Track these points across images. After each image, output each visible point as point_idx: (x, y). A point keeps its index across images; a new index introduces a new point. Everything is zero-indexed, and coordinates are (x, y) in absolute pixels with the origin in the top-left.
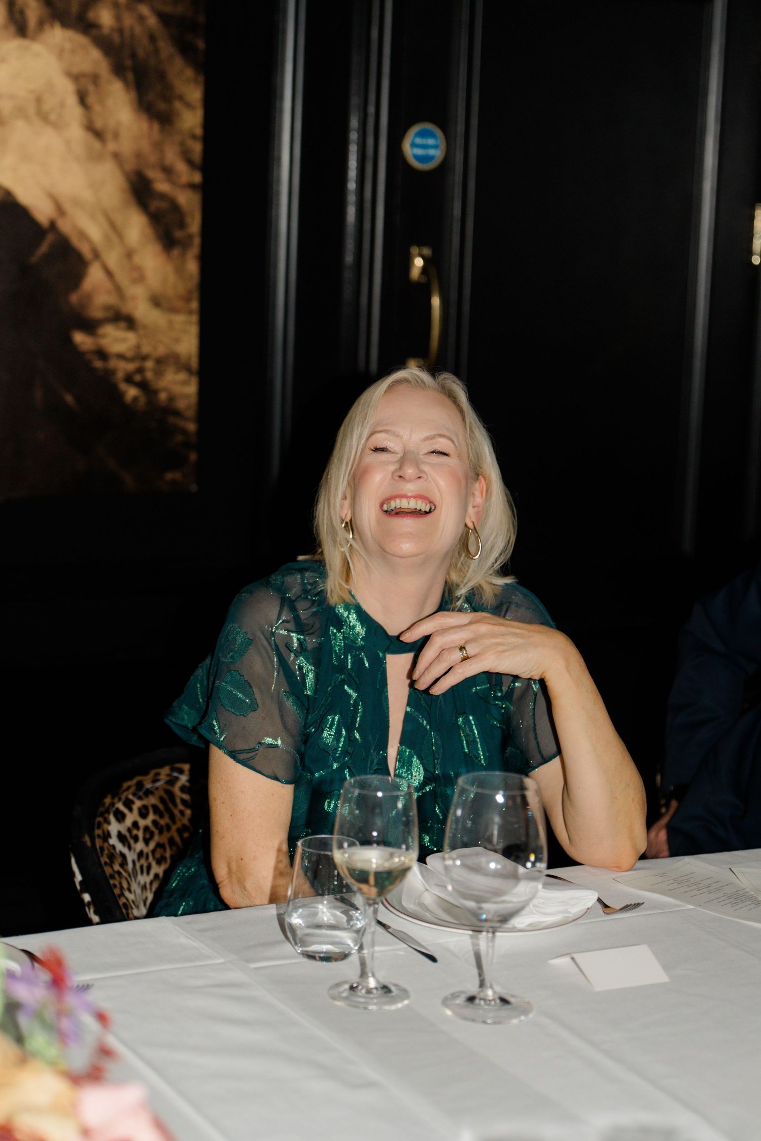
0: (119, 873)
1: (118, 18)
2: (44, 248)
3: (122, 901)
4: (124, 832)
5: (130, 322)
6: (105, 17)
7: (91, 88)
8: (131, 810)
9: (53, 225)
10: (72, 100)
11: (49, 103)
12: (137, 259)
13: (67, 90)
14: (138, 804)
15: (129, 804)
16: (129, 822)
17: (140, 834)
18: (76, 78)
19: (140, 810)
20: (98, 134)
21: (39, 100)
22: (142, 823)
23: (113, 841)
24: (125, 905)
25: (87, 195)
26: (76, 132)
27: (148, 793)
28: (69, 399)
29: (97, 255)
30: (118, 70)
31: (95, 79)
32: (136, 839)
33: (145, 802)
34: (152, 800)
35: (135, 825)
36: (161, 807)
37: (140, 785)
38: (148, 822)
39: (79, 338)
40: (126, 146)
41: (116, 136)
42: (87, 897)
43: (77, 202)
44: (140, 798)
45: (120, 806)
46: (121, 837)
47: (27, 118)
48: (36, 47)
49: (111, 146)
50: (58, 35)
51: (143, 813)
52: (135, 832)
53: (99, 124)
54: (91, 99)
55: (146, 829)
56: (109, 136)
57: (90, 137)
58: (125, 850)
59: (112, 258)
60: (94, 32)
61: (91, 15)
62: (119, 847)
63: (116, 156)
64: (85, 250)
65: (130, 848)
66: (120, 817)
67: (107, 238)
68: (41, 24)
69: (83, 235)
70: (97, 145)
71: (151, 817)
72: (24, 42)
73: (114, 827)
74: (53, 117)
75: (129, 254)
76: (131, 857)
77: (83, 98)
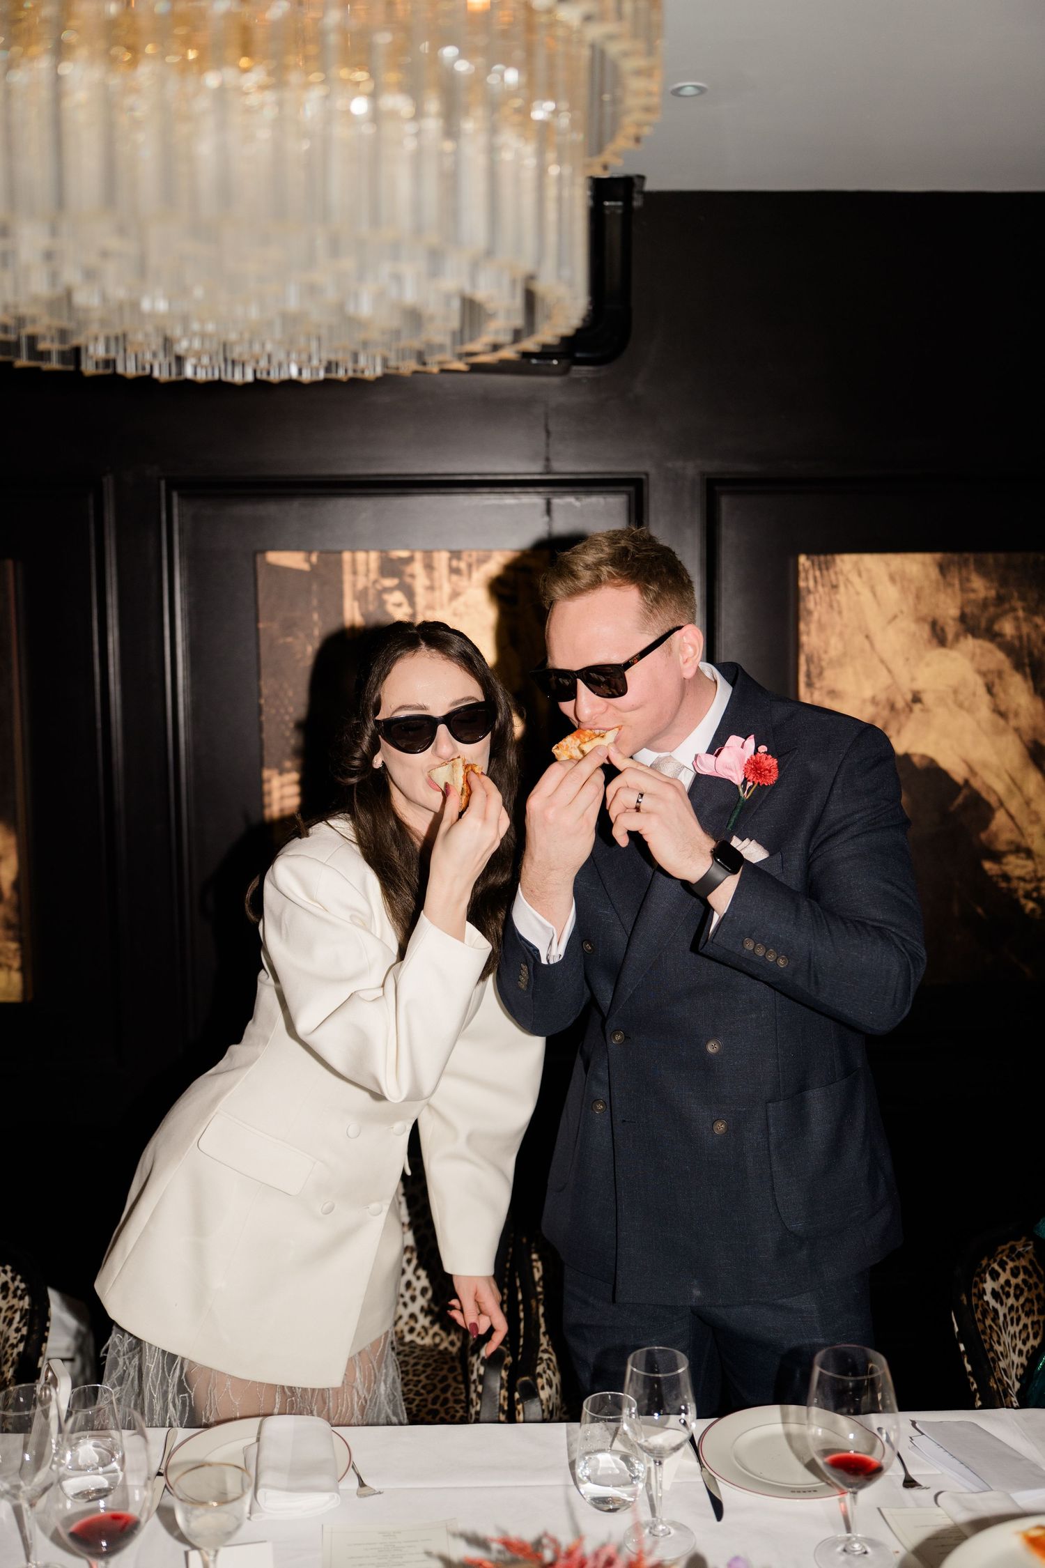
0: (990, 1327)
1: (1018, 628)
2: (961, 800)
3: (991, 1355)
4: (998, 1289)
5: (1029, 853)
6: (1007, 628)
7: (997, 680)
8: (1004, 1270)
9: (967, 782)
10: (981, 690)
11: (965, 694)
12: (1034, 806)
13: (978, 684)
14: (1011, 1265)
15: (1003, 1265)
16: (1002, 1280)
17: (1012, 1291)
18: (983, 674)
19: (1011, 1269)
20: (1002, 714)
21: (956, 692)
22: (1013, 1281)
23: (988, 1297)
24: (992, 1358)
25: (995, 760)
26: (985, 714)
27: (1020, 1255)
28: (980, 910)
29: (1002, 804)
30: (1018, 666)
31: (1000, 674)
32: (1008, 1295)
33: (1017, 1263)
34: (1023, 1262)
35: (1008, 1283)
36: (1030, 1268)
37: (1013, 1249)
38: (1019, 1280)
39: (987, 866)
40: (1024, 722)
41: (1016, 715)
42: (962, 1347)
43: (985, 765)
44: (1013, 1260)
45: (996, 1266)
46: (995, 1294)
47: (947, 706)
48: (954, 654)
49: (1013, 723)
50: (972, 643)
51: (1015, 1274)
52: (1007, 1289)
53: (1003, 708)
54: (997, 689)
55: (1017, 1286)
56: (1011, 716)
57: (996, 717)
58: (998, 1306)
59: (1014, 806)
60: (999, 640)
61: (996, 627)
62: (993, 1303)
63: (1017, 730)
64: (992, 800)
65: (1002, 1304)
66: (995, 1276)
67: (1010, 791)
68: (957, 637)
69: (990, 789)
70: (1001, 722)
71: (1022, 1276)
72: (945, 651)
73: (989, 1285)
75: (1028, 803)
76: (1002, 1311)
77: (990, 689)
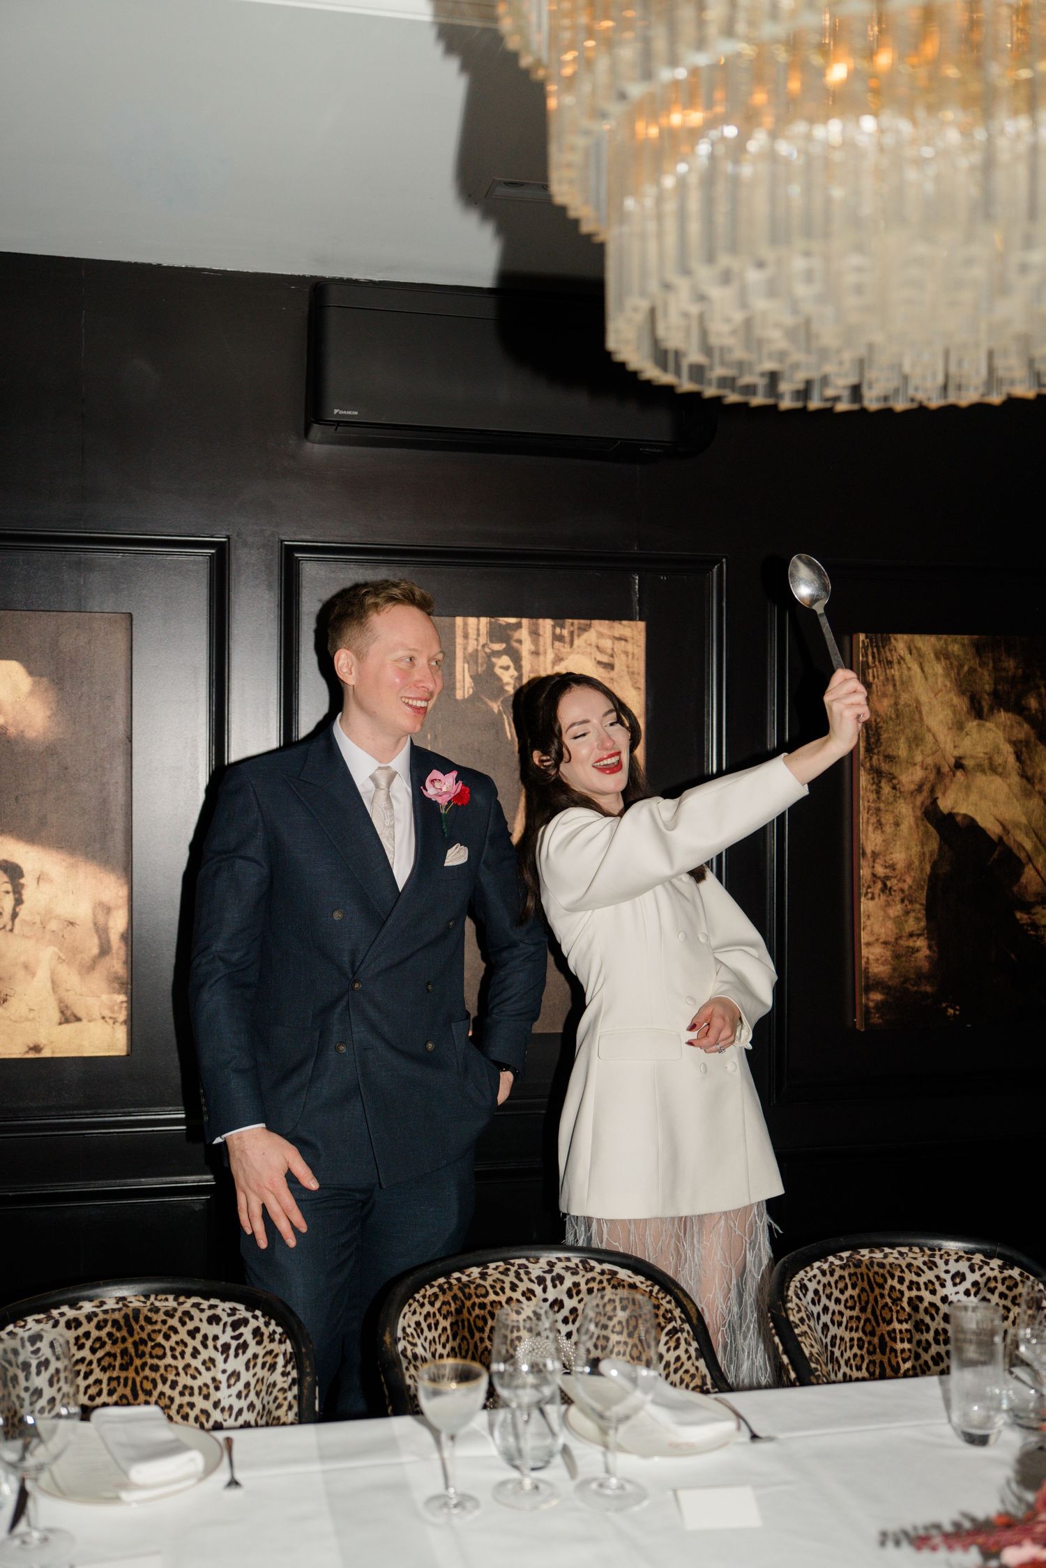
2: (995, 855)
6: (1033, 703)
7: (1024, 749)
9: (1001, 839)
10: (1011, 759)
11: (998, 760)
13: (1009, 751)
18: (1014, 743)
20: (1029, 779)
21: (990, 759)
25: (1024, 820)
26: (1015, 779)
28: (1013, 956)
29: (1030, 859)
31: (1027, 743)
39: (1018, 915)
43: (1017, 825)
47: (983, 772)
48: (988, 724)
49: (1038, 787)
50: (1003, 716)
53: (1029, 774)
54: (1025, 756)
56: (1036, 781)
57: (1024, 781)
60: (1026, 713)
61: (1023, 703)
64: (1022, 856)
67: (1035, 846)
68: (991, 710)
69: (1021, 846)
70: (1029, 787)
72: (981, 722)
74: (1000, 770)
77: (1018, 757)
